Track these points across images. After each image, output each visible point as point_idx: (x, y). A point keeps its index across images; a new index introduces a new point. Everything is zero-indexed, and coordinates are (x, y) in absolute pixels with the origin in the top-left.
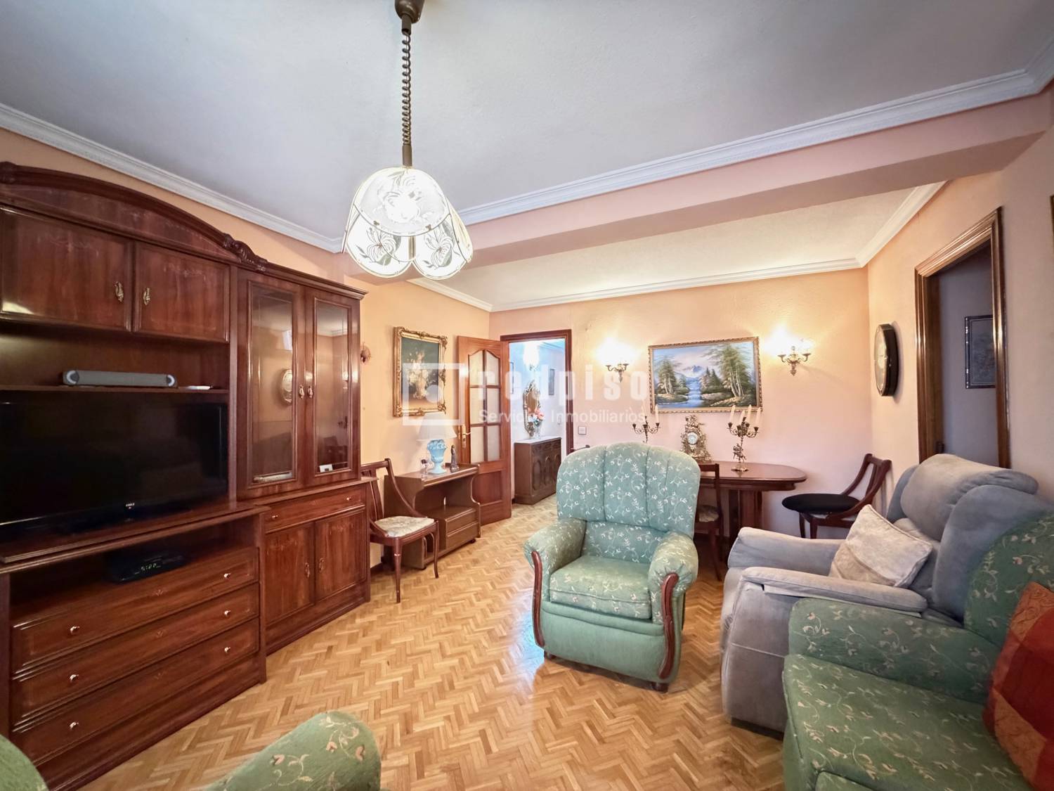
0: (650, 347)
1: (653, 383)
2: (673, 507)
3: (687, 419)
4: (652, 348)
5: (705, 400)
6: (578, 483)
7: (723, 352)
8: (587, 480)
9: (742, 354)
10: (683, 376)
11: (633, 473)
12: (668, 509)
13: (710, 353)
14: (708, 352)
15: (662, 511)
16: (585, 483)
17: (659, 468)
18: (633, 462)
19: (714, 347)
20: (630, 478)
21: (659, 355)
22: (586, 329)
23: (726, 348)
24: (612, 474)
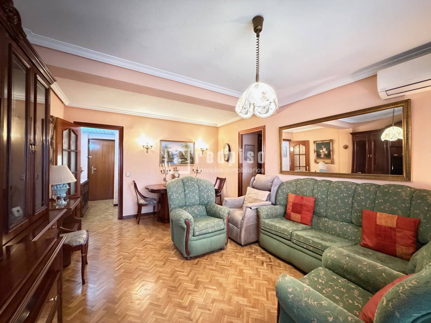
0: (161, 140)
1: (161, 154)
2: (210, 195)
3: (174, 168)
4: (161, 141)
5: (179, 161)
6: (177, 193)
7: (185, 145)
8: (180, 191)
9: (190, 147)
10: (172, 152)
11: (195, 187)
12: (208, 196)
13: (181, 145)
14: (180, 145)
15: (206, 198)
16: (180, 193)
17: (202, 184)
18: (194, 183)
19: (182, 143)
20: (194, 188)
21: (164, 144)
22: (132, 128)
23: (186, 144)
24: (188, 188)
